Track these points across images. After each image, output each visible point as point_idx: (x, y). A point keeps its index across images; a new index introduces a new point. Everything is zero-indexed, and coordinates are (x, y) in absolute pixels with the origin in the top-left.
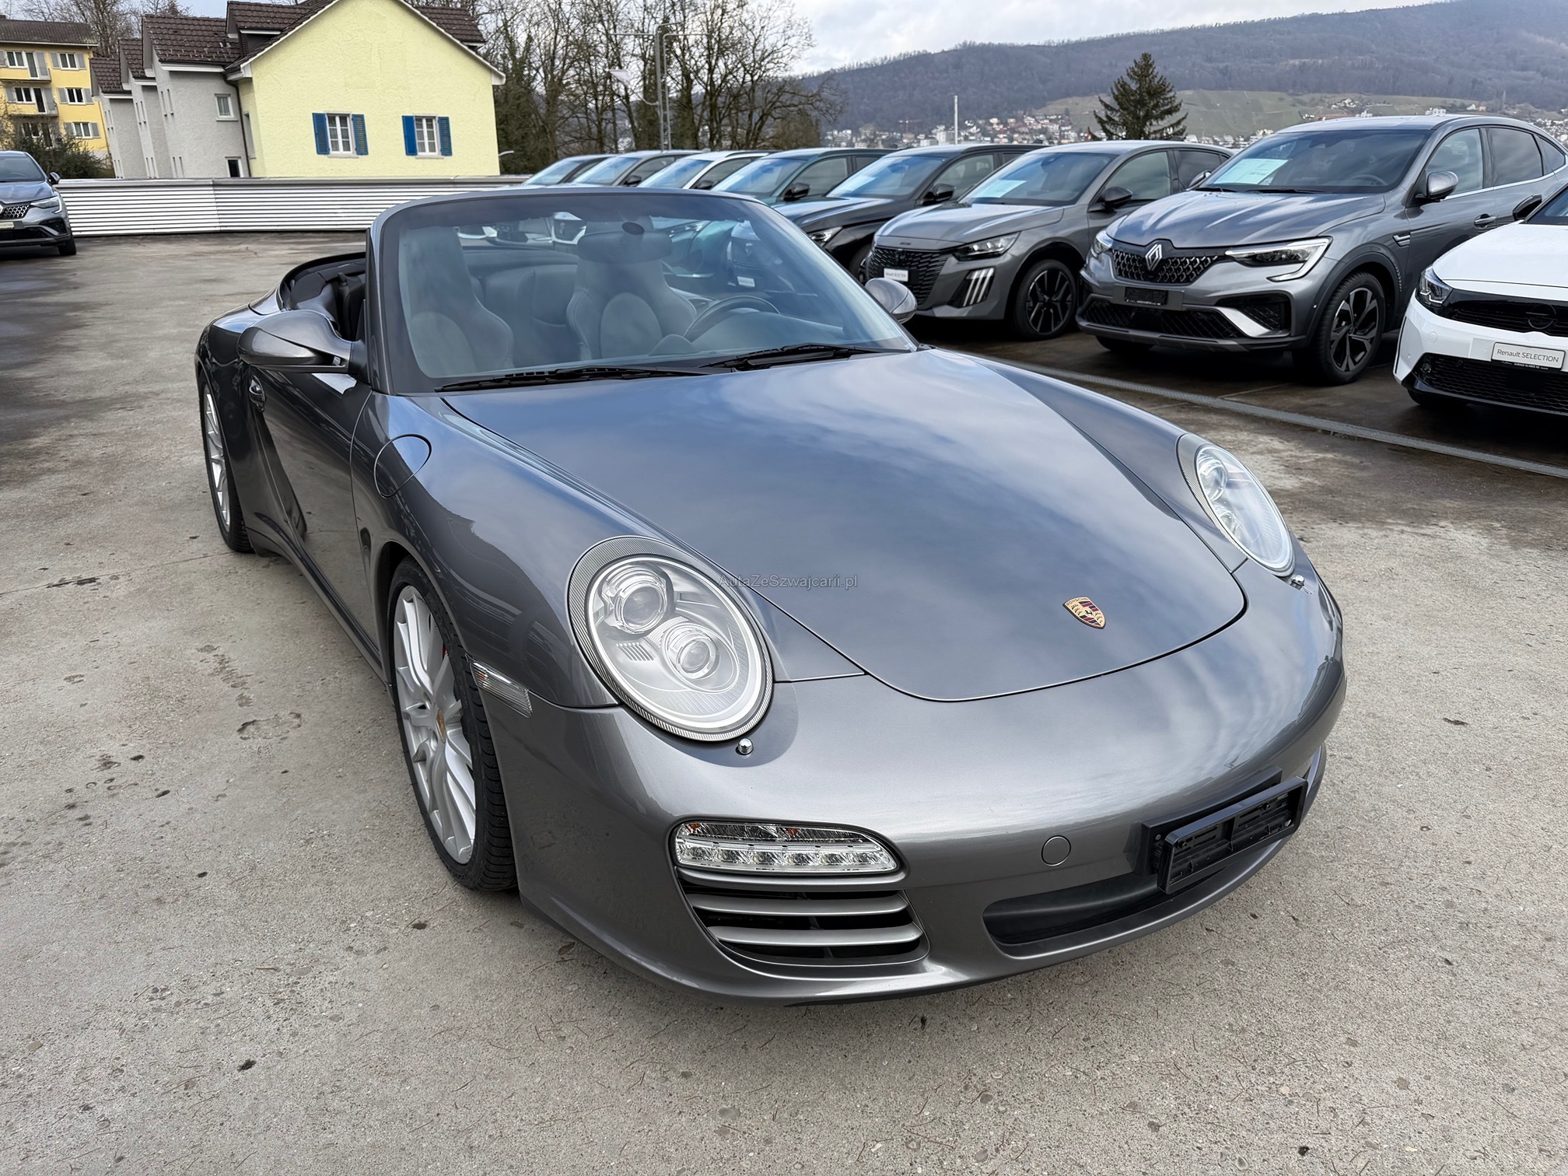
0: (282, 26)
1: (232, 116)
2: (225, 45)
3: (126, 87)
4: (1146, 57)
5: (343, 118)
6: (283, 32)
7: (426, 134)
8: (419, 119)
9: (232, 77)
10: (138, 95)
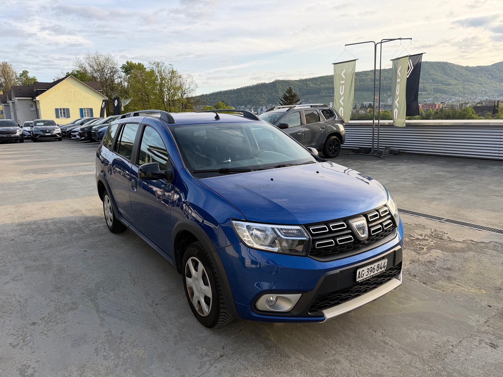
0: (47, 88)
1: (34, 109)
2: (33, 92)
3: (8, 102)
4: (290, 88)
5: (64, 109)
6: (48, 89)
7: (86, 112)
8: (85, 109)
9: (34, 100)
10: (11, 104)
